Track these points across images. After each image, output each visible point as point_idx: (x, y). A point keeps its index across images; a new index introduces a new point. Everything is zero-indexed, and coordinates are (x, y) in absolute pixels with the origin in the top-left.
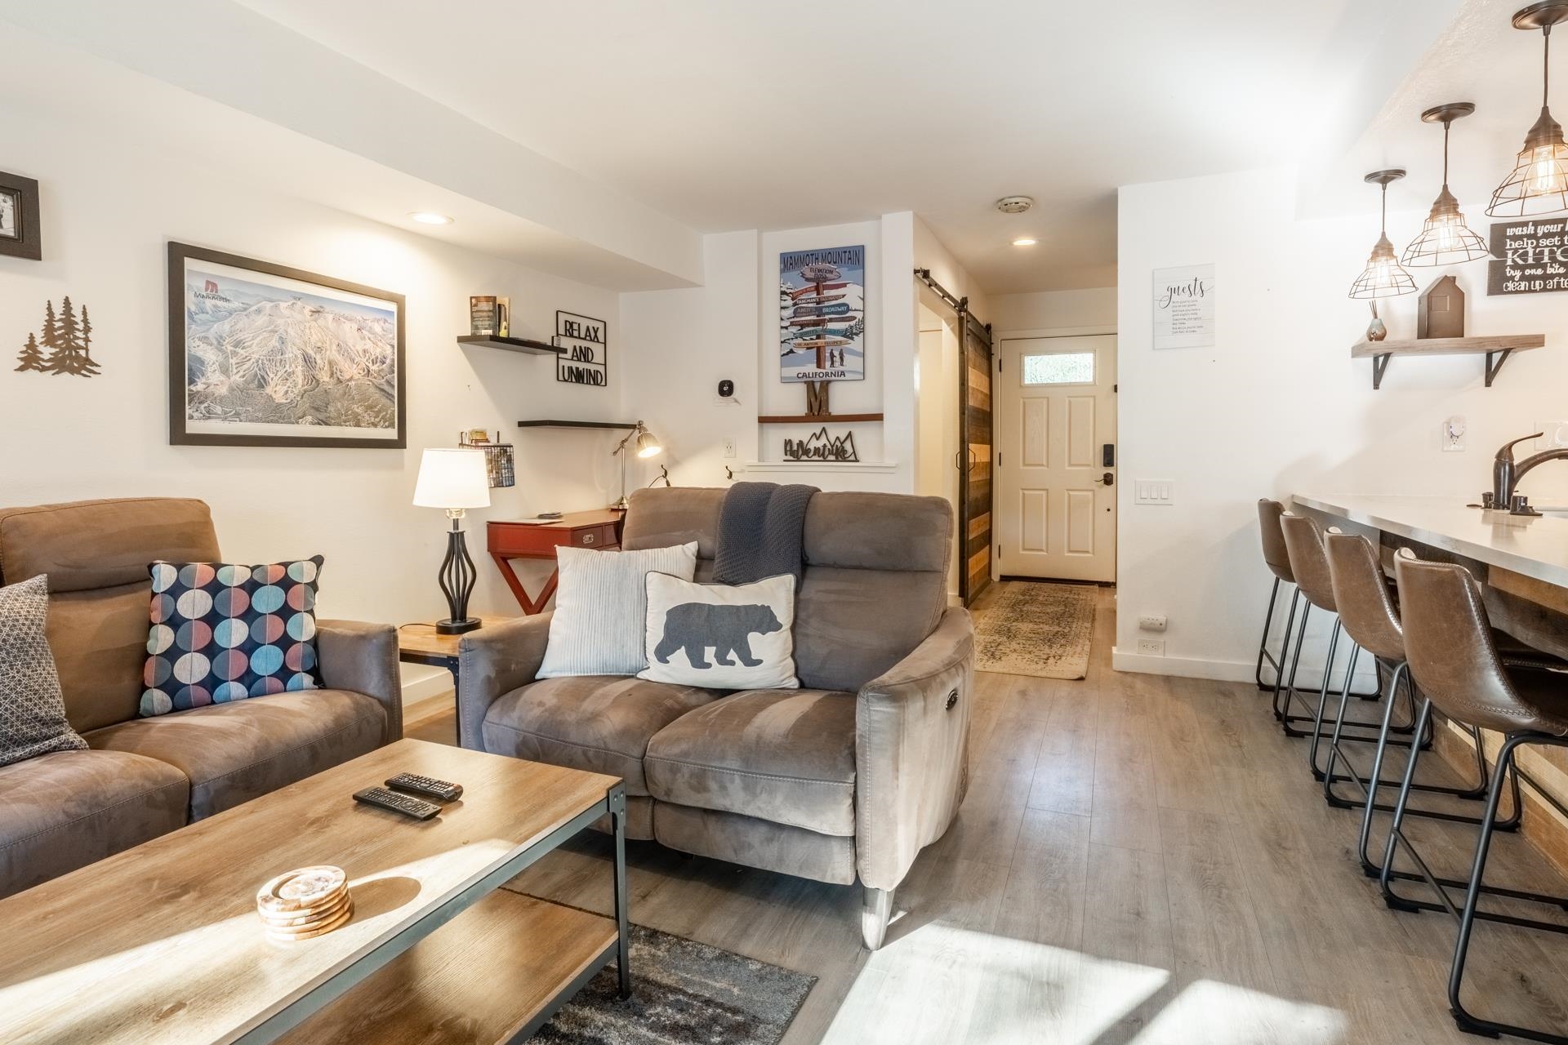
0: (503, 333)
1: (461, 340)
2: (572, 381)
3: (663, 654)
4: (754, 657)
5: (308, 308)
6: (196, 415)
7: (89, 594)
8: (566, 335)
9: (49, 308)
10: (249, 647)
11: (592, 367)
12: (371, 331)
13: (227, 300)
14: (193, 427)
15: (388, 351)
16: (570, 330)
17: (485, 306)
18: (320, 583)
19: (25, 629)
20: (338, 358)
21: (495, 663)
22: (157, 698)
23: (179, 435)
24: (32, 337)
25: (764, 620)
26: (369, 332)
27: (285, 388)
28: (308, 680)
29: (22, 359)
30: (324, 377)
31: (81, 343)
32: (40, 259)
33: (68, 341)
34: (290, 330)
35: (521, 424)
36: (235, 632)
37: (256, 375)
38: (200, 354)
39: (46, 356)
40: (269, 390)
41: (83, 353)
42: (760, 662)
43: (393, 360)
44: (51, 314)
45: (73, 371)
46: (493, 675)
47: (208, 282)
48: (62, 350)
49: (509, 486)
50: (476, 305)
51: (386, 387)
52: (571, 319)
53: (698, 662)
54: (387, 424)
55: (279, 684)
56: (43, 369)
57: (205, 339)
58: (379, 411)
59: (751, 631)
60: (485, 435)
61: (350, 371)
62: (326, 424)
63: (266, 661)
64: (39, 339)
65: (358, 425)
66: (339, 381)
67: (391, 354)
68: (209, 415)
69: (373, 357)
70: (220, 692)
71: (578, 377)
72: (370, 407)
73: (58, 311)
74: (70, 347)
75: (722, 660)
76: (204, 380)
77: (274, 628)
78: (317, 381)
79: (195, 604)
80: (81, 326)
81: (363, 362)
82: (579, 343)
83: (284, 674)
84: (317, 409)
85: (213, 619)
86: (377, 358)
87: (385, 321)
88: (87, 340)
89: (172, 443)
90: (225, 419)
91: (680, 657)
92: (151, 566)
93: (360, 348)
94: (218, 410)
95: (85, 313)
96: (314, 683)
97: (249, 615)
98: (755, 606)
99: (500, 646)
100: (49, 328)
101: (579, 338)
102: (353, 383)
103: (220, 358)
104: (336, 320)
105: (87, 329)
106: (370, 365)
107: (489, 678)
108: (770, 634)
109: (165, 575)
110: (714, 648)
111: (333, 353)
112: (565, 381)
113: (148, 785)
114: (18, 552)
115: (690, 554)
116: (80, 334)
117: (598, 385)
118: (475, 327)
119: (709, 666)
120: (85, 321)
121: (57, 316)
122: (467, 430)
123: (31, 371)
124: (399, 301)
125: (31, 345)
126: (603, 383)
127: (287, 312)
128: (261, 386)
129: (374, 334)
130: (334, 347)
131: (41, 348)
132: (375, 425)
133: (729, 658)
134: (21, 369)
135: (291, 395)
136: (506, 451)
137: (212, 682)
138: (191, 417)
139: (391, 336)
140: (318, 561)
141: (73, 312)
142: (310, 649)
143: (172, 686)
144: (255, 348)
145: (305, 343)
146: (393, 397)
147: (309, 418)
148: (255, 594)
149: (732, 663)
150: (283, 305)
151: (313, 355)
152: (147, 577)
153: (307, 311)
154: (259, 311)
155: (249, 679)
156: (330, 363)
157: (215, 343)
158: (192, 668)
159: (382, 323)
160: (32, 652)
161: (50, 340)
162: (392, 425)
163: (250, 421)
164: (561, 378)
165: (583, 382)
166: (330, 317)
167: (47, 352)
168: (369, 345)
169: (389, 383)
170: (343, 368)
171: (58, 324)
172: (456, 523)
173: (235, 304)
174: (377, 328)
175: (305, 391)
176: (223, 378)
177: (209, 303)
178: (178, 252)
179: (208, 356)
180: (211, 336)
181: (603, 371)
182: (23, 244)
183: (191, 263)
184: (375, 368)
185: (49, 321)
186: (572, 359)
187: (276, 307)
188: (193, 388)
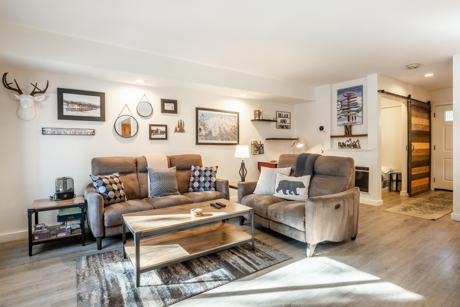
0: (261, 118)
1: (252, 121)
2: (280, 128)
3: (278, 190)
4: (297, 193)
5: (220, 117)
6: (200, 139)
7: (183, 170)
8: (279, 117)
9: (179, 122)
10: (205, 182)
11: (286, 124)
12: (232, 120)
13: (205, 117)
14: (200, 141)
15: (236, 124)
16: (280, 116)
17: (257, 112)
18: (217, 171)
19: (173, 174)
20: (226, 127)
21: (244, 189)
22: (191, 189)
23: (197, 143)
24: (176, 127)
25: (301, 185)
26: (232, 121)
27: (215, 133)
28: (214, 189)
29: (175, 131)
30: (223, 131)
31: (183, 127)
32: (177, 113)
33: (181, 127)
34: (216, 122)
35: (267, 139)
36: (202, 179)
37: (210, 131)
38: (201, 128)
39: (178, 130)
40: (212, 134)
41: (183, 129)
42: (299, 194)
43: (237, 126)
44: (179, 123)
45: (182, 132)
46: (243, 191)
47: (202, 114)
48: (180, 129)
49: (263, 154)
50: (255, 112)
51: (235, 132)
52: (280, 113)
53: (285, 193)
54: (235, 140)
55: (209, 189)
56: (178, 132)
57: (201, 125)
58: (234, 137)
59: (297, 187)
60: (257, 142)
61: (228, 129)
62: (223, 140)
63: (207, 185)
64: (177, 127)
65: (229, 140)
66: (226, 131)
67: (236, 125)
68: (202, 139)
69: (232, 126)
70: (200, 189)
71: (282, 127)
72: (232, 137)
73: (180, 122)
74: (181, 128)
75: (290, 193)
76: (201, 133)
77: (209, 179)
78: (221, 132)
79: (197, 173)
80: (183, 124)
81: (230, 127)
82: (282, 119)
83: (210, 187)
84: (221, 137)
85: (199, 176)
87: (235, 118)
88: (184, 127)
89: (196, 144)
90: (205, 140)
91: (281, 192)
92: (191, 166)
93: (230, 124)
94: (204, 138)
95: (183, 122)
96: (215, 190)
97: (205, 176)
98: (299, 182)
99: (245, 185)
100: (178, 125)
101: (283, 117)
102: (228, 132)
103: (204, 128)
105: (184, 125)
106: (232, 128)
107: (243, 192)
108: (302, 188)
109: (193, 168)
110: (289, 190)
111: (224, 126)
112: (279, 128)
113: (187, 201)
114: (173, 163)
115: (289, 169)
116: (183, 126)
117: (288, 129)
118: (255, 117)
119: (287, 194)
120: (183, 123)
121: (180, 123)
122: (253, 141)
123: (176, 133)
124: (238, 113)
125: (176, 128)
126: (290, 128)
127: (215, 118)
129: (233, 121)
130: (225, 124)
131: (177, 128)
132: (233, 140)
133: (292, 193)
134: (175, 132)
135: (216, 135)
136: (262, 146)
137: (199, 187)
138: (199, 140)
139: (236, 121)
140: (217, 167)
141: (182, 122)
142: (214, 183)
143: (193, 187)
144: (210, 126)
145: (219, 124)
146: (236, 134)
147: (220, 139)
148: (206, 172)
149: (292, 194)
150: (215, 117)
151: (220, 126)
152: (190, 168)
153: (219, 118)
154: (211, 119)
155: (204, 187)
156: (224, 128)
157: (203, 125)
158: (196, 185)
159: (234, 118)
160: (173, 178)
161: (179, 127)
162: (236, 140)
163: (209, 140)
164: (277, 127)
165: (284, 128)
166: (224, 118)
167: (178, 129)
168: (232, 124)
169: (236, 131)
170: (226, 129)
171: (180, 124)
172: (243, 161)
173: (207, 118)
174: (233, 120)
175: (219, 134)
176: (204, 132)
177: (202, 118)
178: (197, 109)
179: (202, 128)
180: (203, 124)
181: (289, 125)
182: (175, 111)
183: (199, 111)
184: (233, 128)
185: (179, 124)
186: (281, 123)
187: (214, 117)
188: (200, 134)
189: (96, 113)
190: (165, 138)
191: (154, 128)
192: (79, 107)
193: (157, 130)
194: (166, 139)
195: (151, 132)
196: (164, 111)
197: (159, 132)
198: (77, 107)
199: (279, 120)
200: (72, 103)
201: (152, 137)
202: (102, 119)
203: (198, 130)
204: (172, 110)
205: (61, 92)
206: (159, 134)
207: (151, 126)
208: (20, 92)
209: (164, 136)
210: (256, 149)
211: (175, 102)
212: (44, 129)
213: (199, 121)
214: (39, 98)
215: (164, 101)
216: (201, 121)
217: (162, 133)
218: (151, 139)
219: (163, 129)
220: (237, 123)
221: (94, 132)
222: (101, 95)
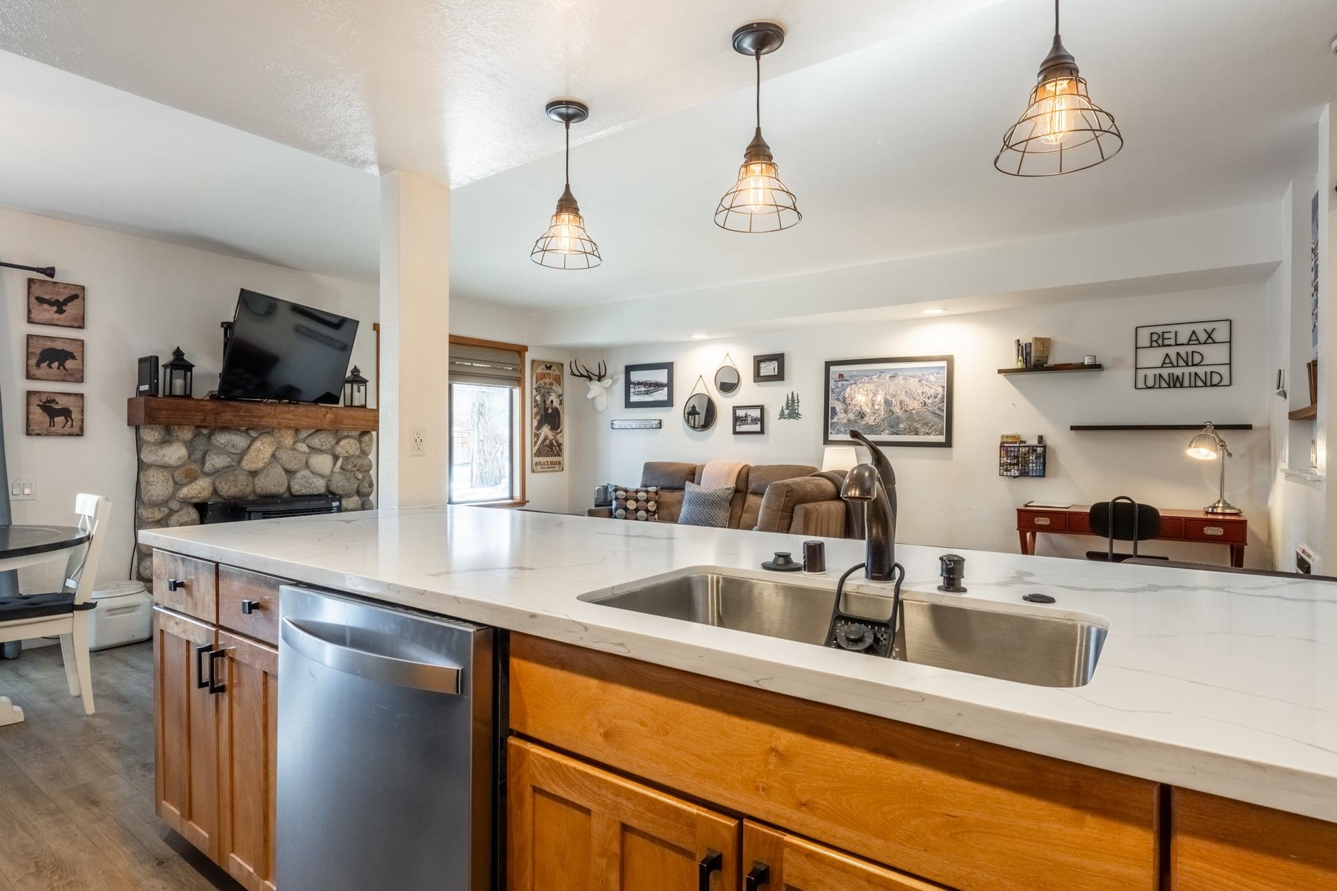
0: (1021, 366)
1: (1004, 372)
2: (1162, 387)
5: (888, 375)
6: (834, 432)
8: (1151, 347)
9: (788, 397)
11: (1202, 370)
12: (927, 380)
13: (847, 380)
14: (831, 437)
15: (940, 390)
16: (1158, 341)
20: (906, 399)
23: (827, 441)
27: (874, 417)
29: (780, 415)
30: (897, 410)
31: (796, 407)
32: (785, 381)
33: (793, 407)
35: (1073, 428)
37: (860, 413)
38: (836, 406)
39: (786, 413)
40: (866, 419)
41: (797, 411)
43: (944, 396)
44: (788, 399)
45: (794, 418)
47: (840, 375)
48: (791, 411)
49: (1040, 476)
51: (938, 412)
52: (1159, 330)
54: (938, 433)
56: (785, 418)
57: (838, 399)
58: (933, 426)
60: (1024, 438)
61: (914, 405)
62: (897, 434)
64: (784, 408)
65: (917, 434)
66: (906, 411)
67: (941, 392)
68: (839, 432)
69: (929, 395)
71: (1175, 383)
72: (926, 424)
73: (790, 396)
74: (793, 410)
76: (837, 417)
78: (893, 412)
80: (796, 401)
81: (922, 399)
82: (1172, 351)
84: (892, 427)
86: (931, 395)
87: (938, 373)
88: (798, 406)
89: (825, 444)
90: (845, 433)
93: (920, 392)
94: (843, 429)
95: (797, 396)
100: (787, 403)
101: (1177, 345)
102: (915, 411)
103: (844, 407)
104: (905, 379)
105: (798, 402)
106: (927, 400)
111: (903, 397)
112: (1149, 388)
117: (1215, 386)
120: (798, 399)
121: (790, 399)
123: (782, 419)
124: (950, 360)
125: (782, 410)
126: (1226, 381)
127: (876, 380)
128: (862, 417)
129: (931, 382)
130: (903, 393)
132: (928, 434)
134: (780, 418)
135: (878, 420)
136: (1043, 450)
138: (831, 433)
139: (942, 381)
141: (794, 397)
144: (859, 400)
145: (886, 394)
146: (943, 417)
147: (887, 431)
150: (874, 377)
151: (890, 399)
153: (887, 378)
154: (862, 382)
156: (901, 402)
157: (842, 400)
159: (935, 375)
161: (787, 409)
162: (941, 433)
164: (1141, 384)
165: (1182, 386)
166: (901, 377)
167: (786, 412)
168: (926, 389)
169: (939, 409)
170: (908, 404)
171: (790, 402)
173: (852, 381)
174: (932, 378)
175: (885, 418)
176: (845, 415)
177: (840, 384)
178: (828, 364)
179: (839, 407)
180: (840, 397)
181: (1224, 370)
182: (780, 376)
183: (833, 369)
184: (930, 401)
185: (788, 401)
186: (1162, 367)
187: (872, 378)
188: (833, 421)
189: (662, 395)
190: (759, 430)
191: (741, 413)
192: (645, 389)
193: (746, 417)
194: (762, 432)
195: (737, 420)
196: (758, 377)
197: (749, 419)
198: (643, 389)
199: (1152, 358)
200: (639, 384)
201: (738, 429)
202: (669, 403)
203: (828, 412)
204: (773, 374)
205: (629, 369)
206: (748, 424)
207: (735, 408)
208: (591, 379)
209: (757, 427)
210: (1009, 461)
211: (779, 358)
212: (613, 422)
213: (832, 391)
214: (607, 382)
215: (759, 361)
216: (837, 390)
217: (754, 421)
218: (735, 433)
219: (756, 413)
220: (944, 387)
221: (660, 423)
222: (669, 366)
